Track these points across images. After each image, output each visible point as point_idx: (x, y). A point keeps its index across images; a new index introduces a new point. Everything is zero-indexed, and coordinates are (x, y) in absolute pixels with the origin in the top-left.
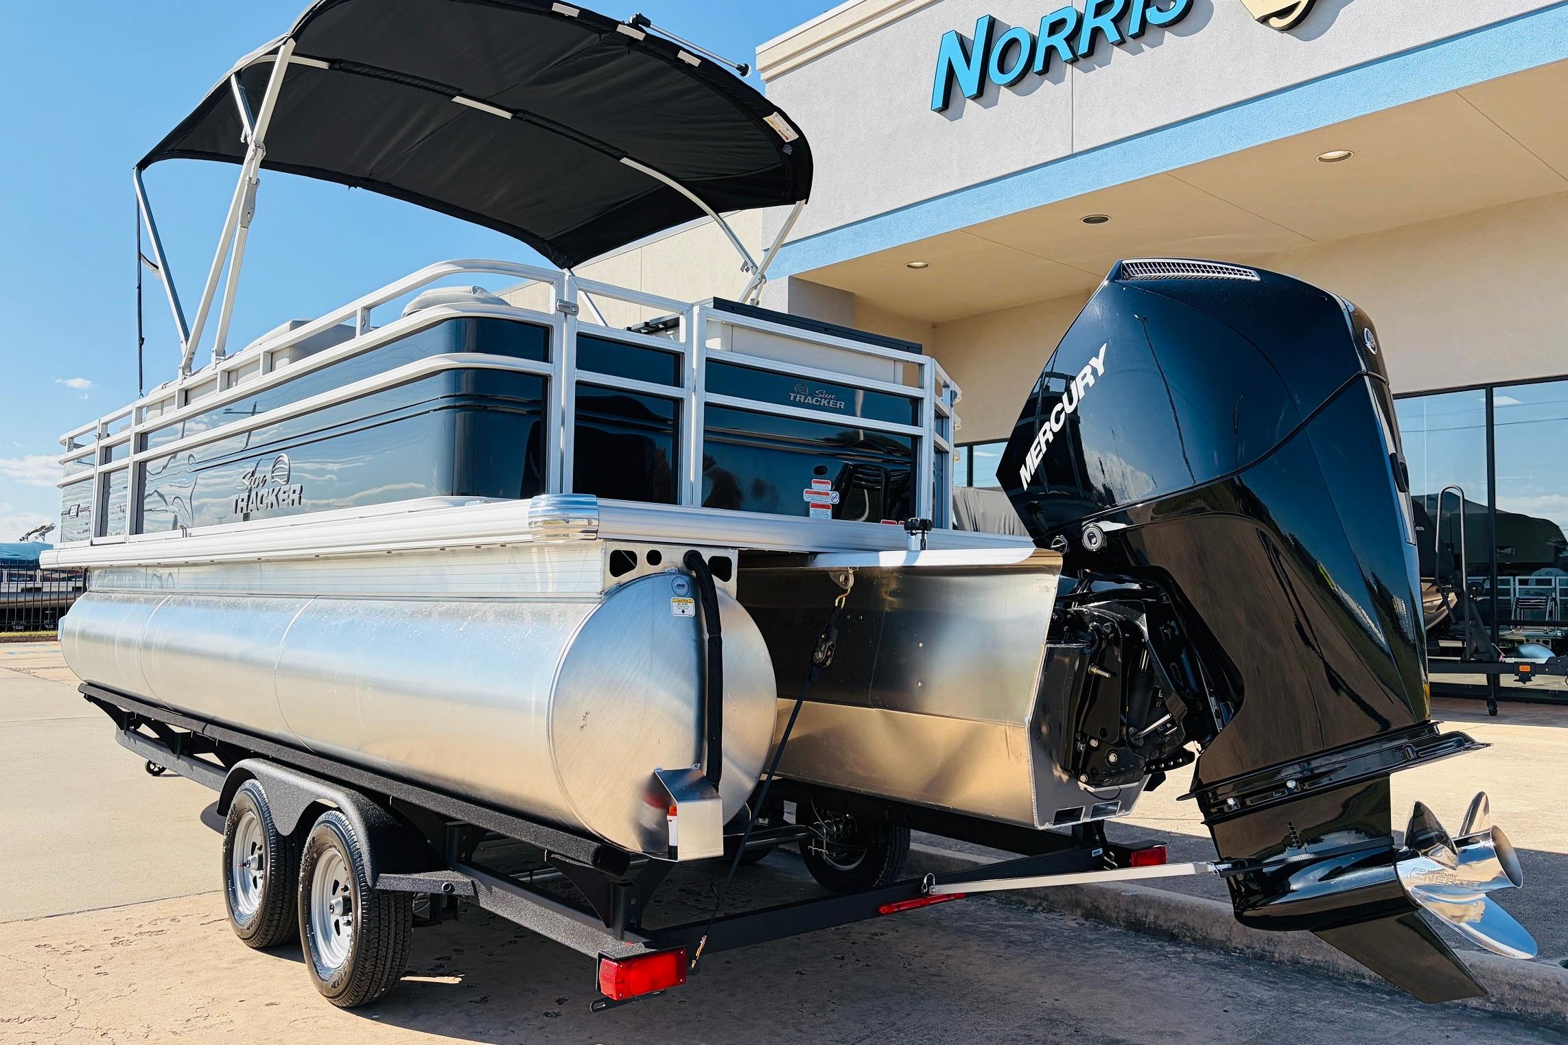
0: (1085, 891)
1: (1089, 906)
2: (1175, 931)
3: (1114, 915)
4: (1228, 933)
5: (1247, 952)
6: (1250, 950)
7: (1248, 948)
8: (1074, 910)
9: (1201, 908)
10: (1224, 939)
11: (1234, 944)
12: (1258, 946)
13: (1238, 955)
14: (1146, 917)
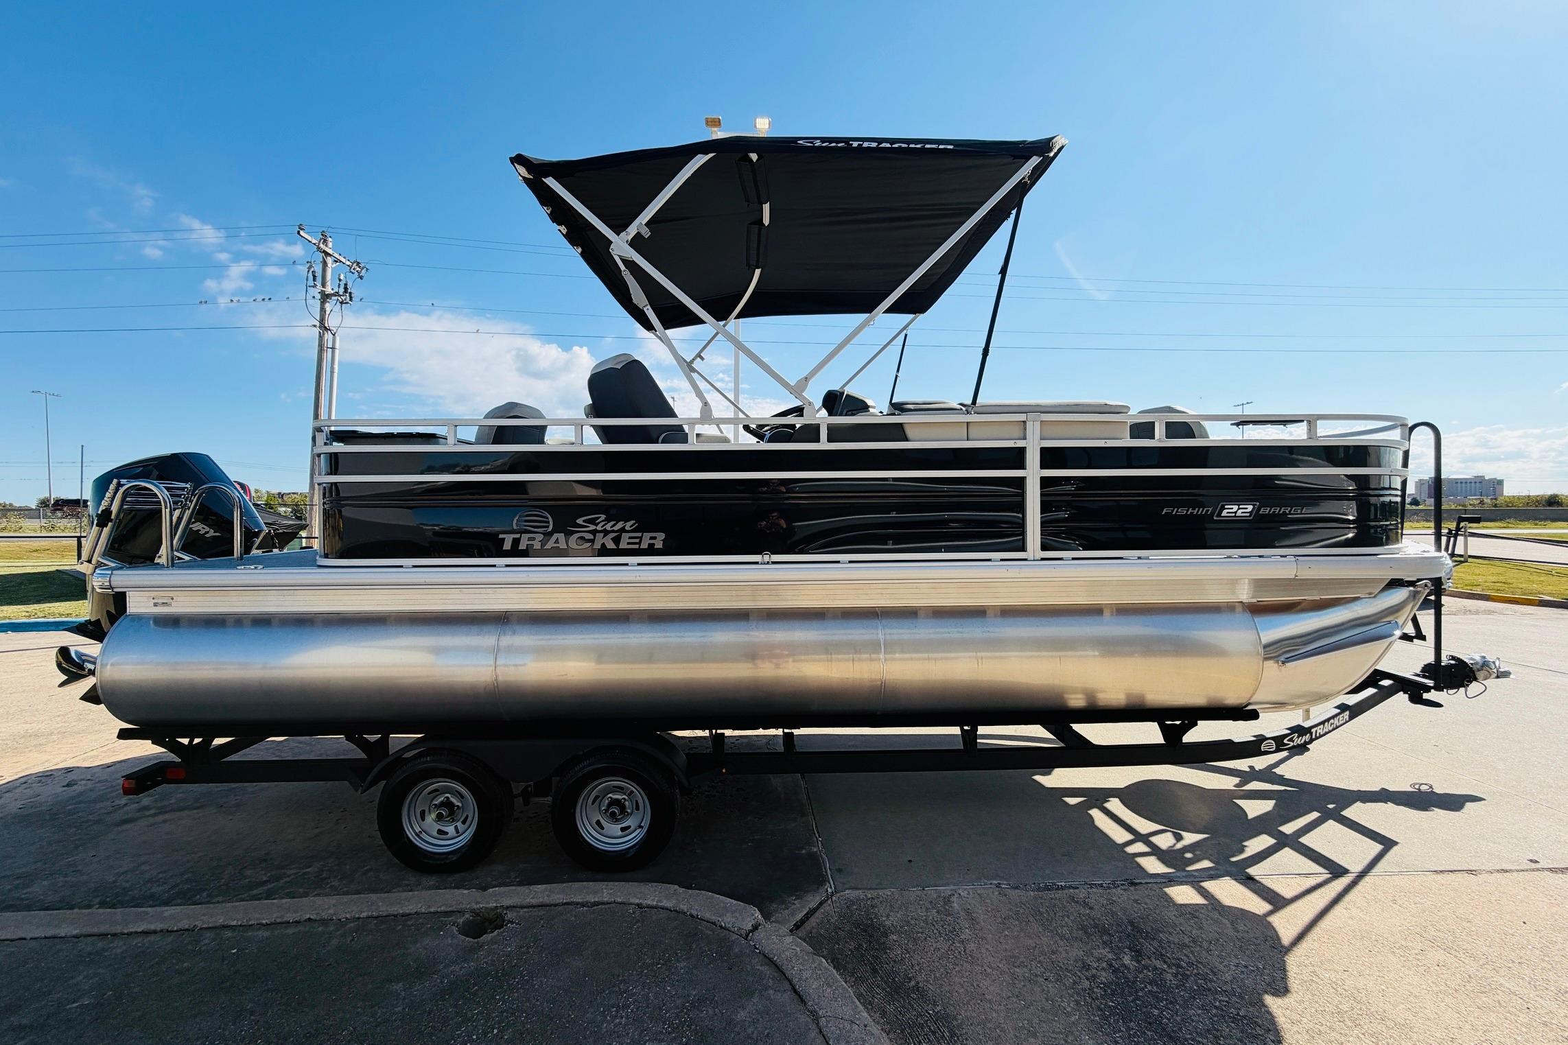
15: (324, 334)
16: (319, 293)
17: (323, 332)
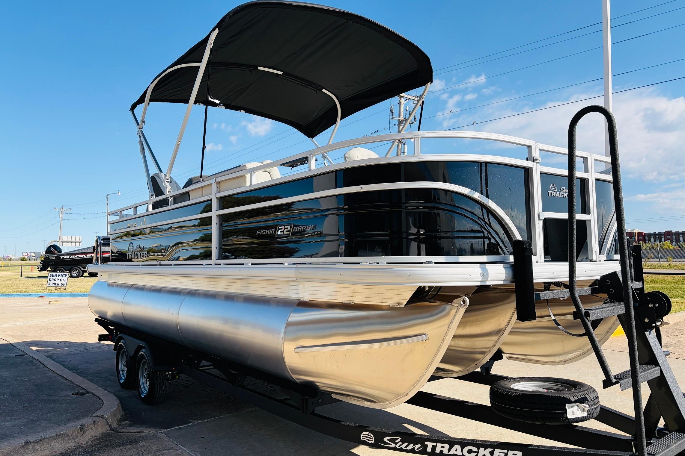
15: (399, 145)
16: (398, 121)
17: (399, 144)
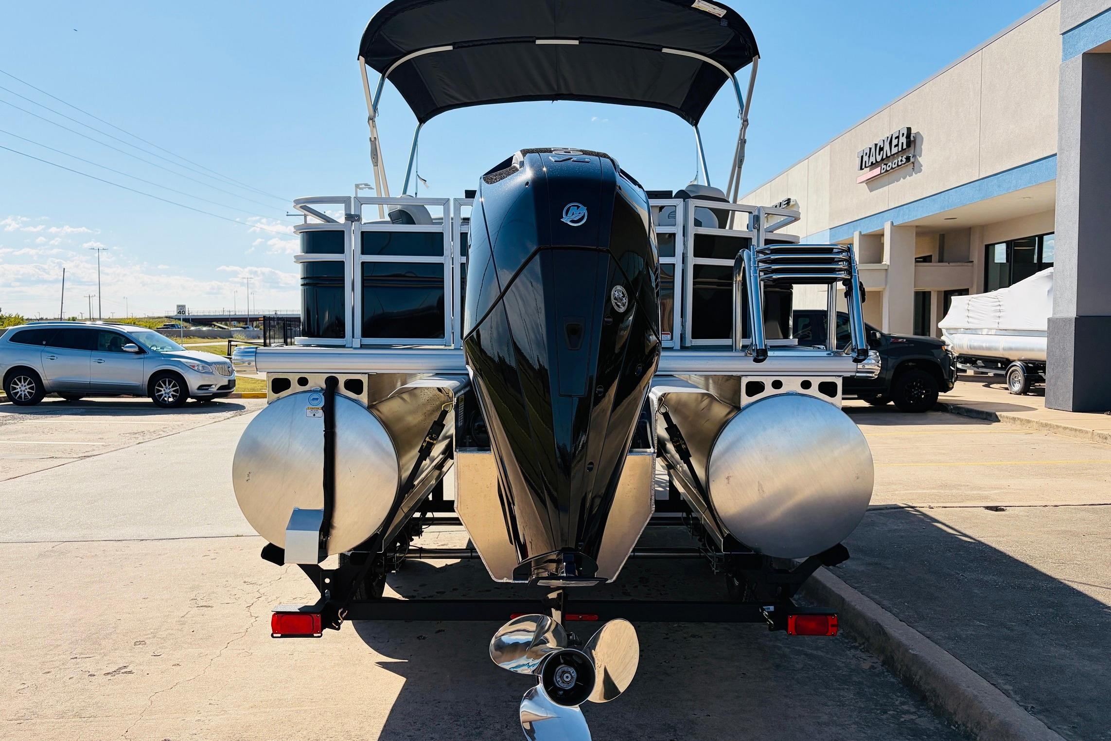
0: (891, 641)
1: (889, 654)
2: (928, 694)
3: (899, 667)
4: (957, 707)
5: (962, 728)
6: (964, 728)
7: (964, 725)
8: (880, 655)
9: (948, 679)
10: (952, 712)
11: (956, 719)
12: (970, 726)
13: (954, 728)
14: (916, 676)
